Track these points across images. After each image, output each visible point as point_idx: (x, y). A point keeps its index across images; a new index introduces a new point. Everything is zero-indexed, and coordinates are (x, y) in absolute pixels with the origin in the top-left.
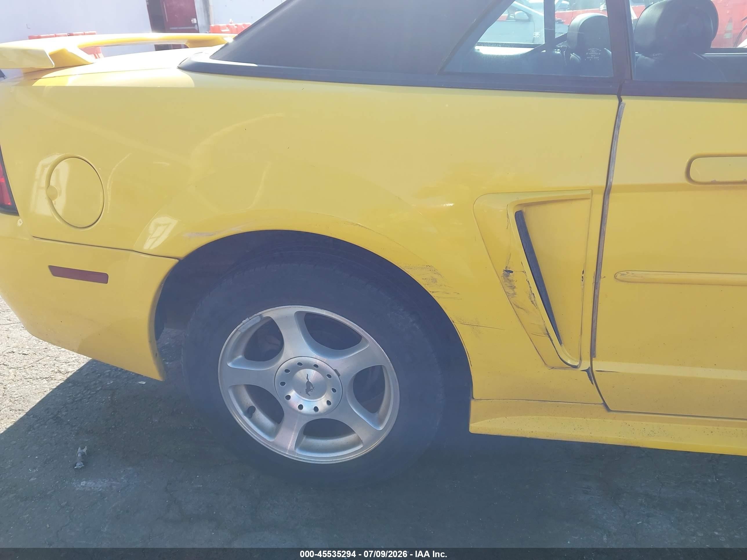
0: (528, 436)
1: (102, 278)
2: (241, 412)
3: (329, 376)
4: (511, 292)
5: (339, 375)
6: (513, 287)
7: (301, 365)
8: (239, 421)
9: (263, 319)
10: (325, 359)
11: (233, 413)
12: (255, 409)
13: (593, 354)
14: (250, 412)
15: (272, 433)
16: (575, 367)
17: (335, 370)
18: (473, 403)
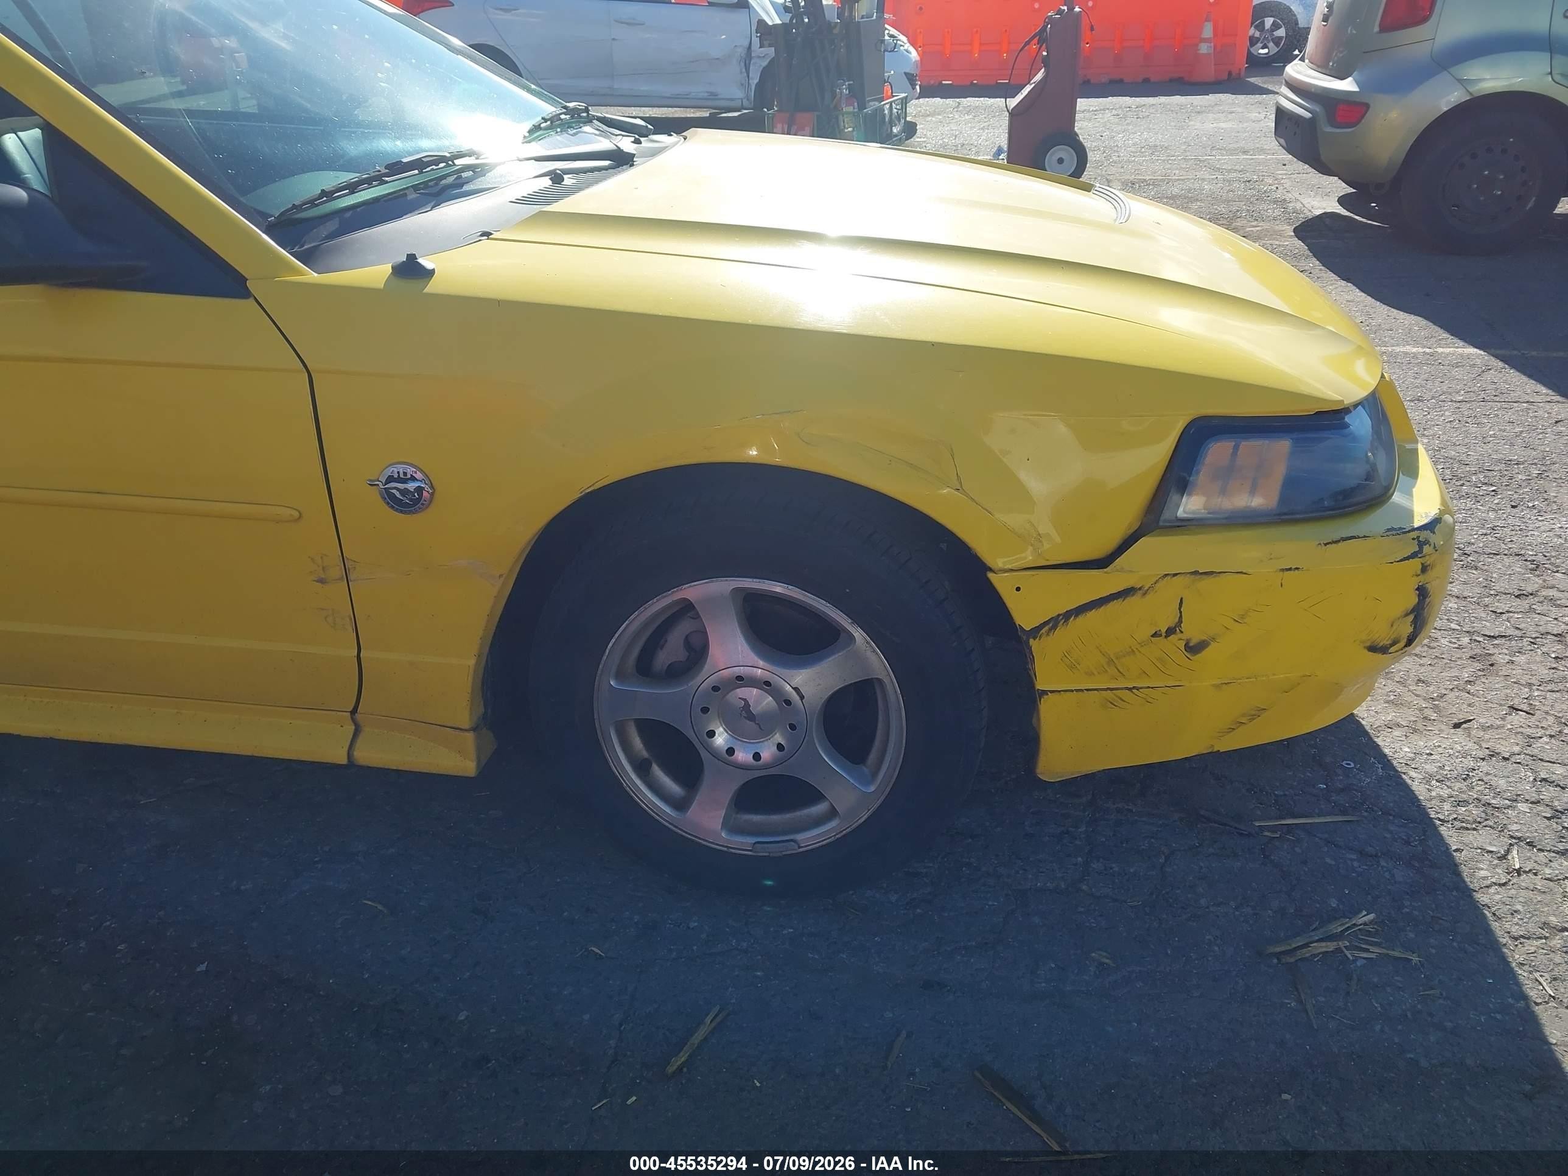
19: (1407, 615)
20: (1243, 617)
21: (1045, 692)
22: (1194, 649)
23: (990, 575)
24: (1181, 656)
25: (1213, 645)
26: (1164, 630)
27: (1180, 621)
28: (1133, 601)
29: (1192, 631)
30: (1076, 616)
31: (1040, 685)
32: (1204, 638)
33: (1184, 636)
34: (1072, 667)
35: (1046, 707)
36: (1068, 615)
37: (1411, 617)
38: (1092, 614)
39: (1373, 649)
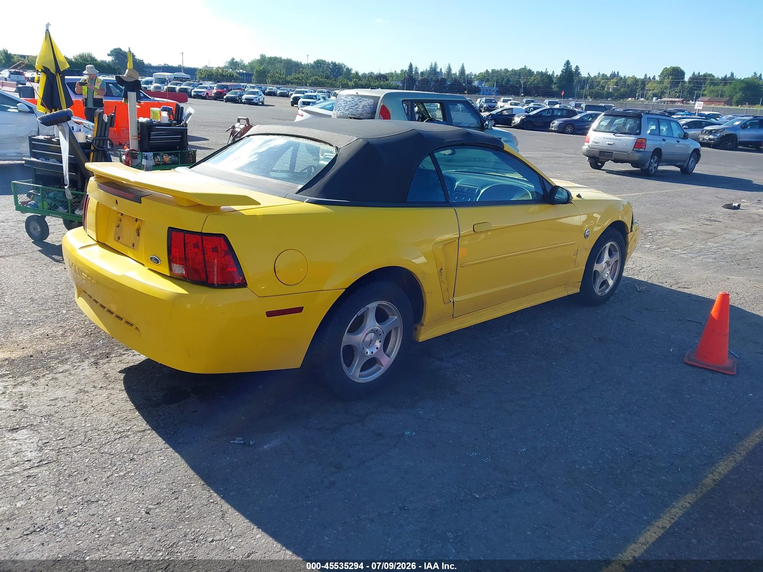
3: (380, 335)
4: (441, 277)
5: (383, 334)
7: (372, 331)
10: (381, 326)
13: (453, 296)
16: (451, 302)
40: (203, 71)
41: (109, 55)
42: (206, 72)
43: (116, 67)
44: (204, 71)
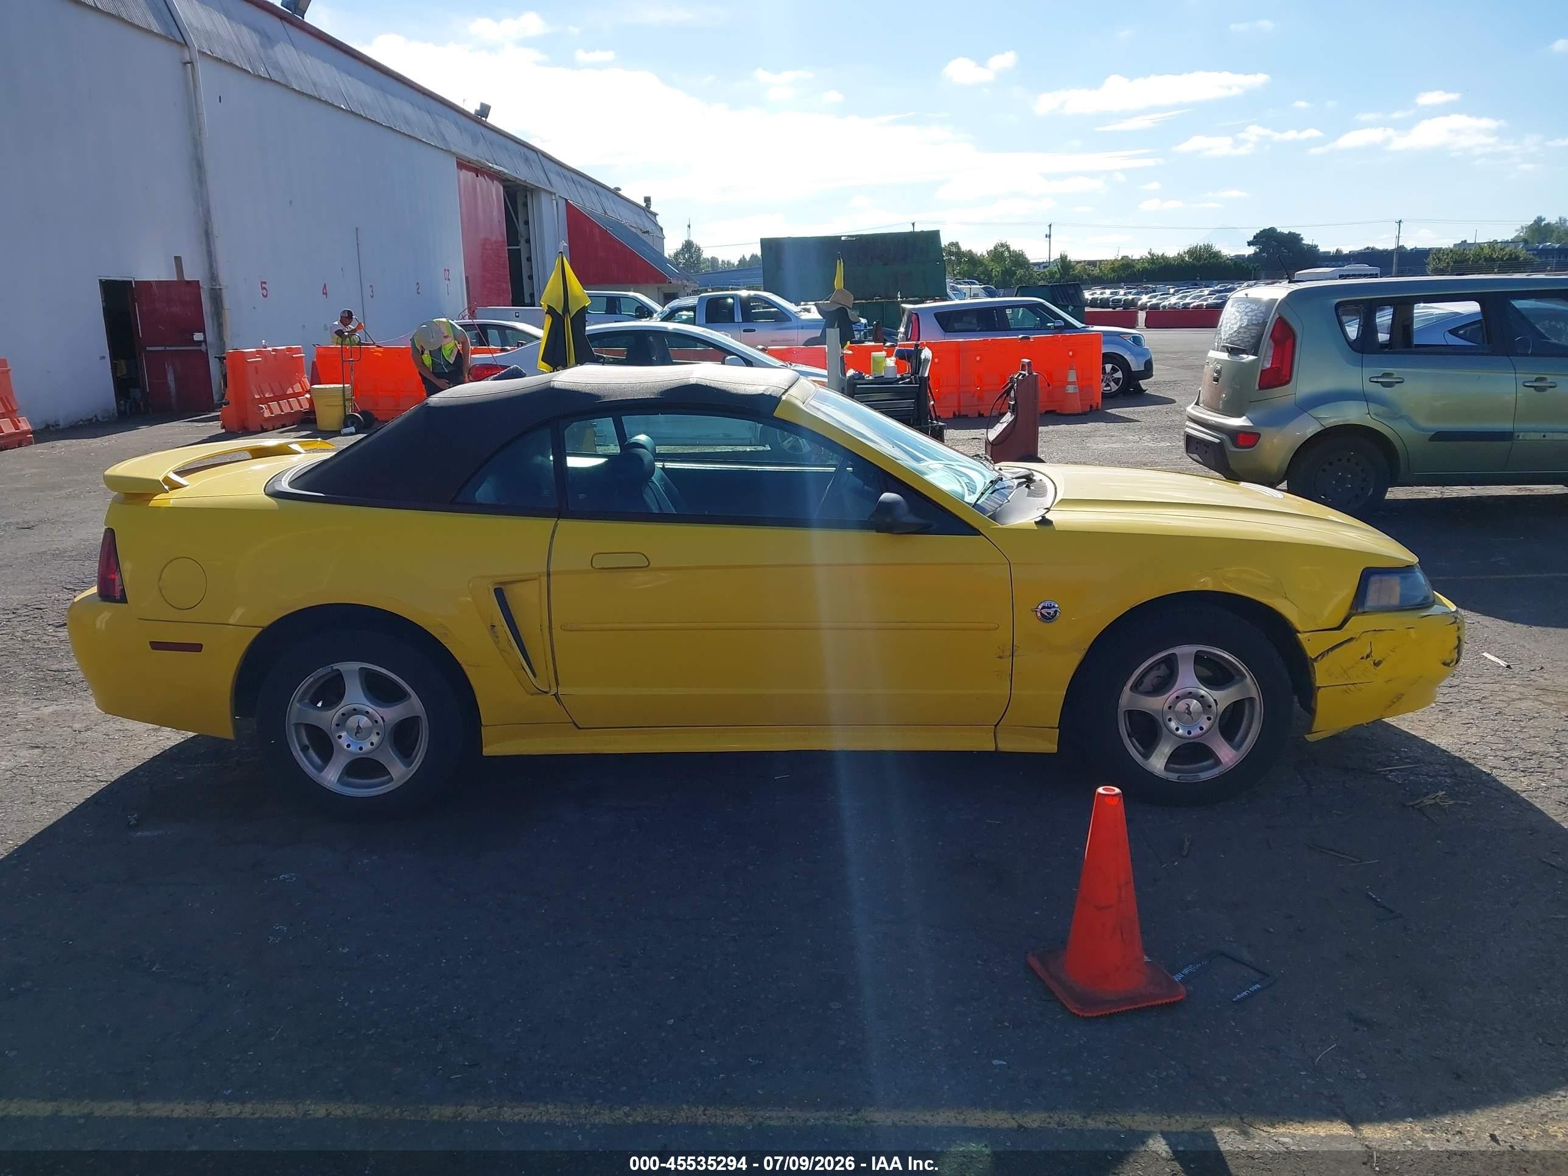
0: (525, 753)
1: (197, 648)
2: (298, 748)
3: (376, 722)
4: (496, 640)
5: (384, 721)
6: (497, 637)
7: (355, 711)
8: (295, 753)
9: (333, 671)
10: (377, 708)
11: (292, 749)
12: (309, 748)
13: (557, 684)
14: (304, 749)
15: (320, 769)
16: (546, 692)
17: (382, 717)
18: (482, 728)
19: (1455, 649)
20: (1394, 649)
21: (1320, 687)
22: (1377, 664)
23: (1299, 635)
24: (1372, 667)
25: (1384, 662)
26: (1365, 655)
27: (1371, 652)
28: (1353, 643)
29: (1376, 657)
30: (1332, 651)
31: (1318, 684)
32: (1380, 659)
33: (1374, 659)
34: (1330, 675)
35: (1320, 695)
36: (1328, 651)
37: (1456, 650)
38: (1337, 650)
39: (1444, 664)
40: (1445, 252)
41: (1250, 244)
42: (1451, 255)
43: (1252, 265)
44: (1448, 254)
